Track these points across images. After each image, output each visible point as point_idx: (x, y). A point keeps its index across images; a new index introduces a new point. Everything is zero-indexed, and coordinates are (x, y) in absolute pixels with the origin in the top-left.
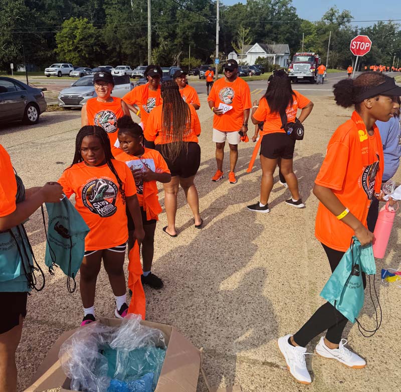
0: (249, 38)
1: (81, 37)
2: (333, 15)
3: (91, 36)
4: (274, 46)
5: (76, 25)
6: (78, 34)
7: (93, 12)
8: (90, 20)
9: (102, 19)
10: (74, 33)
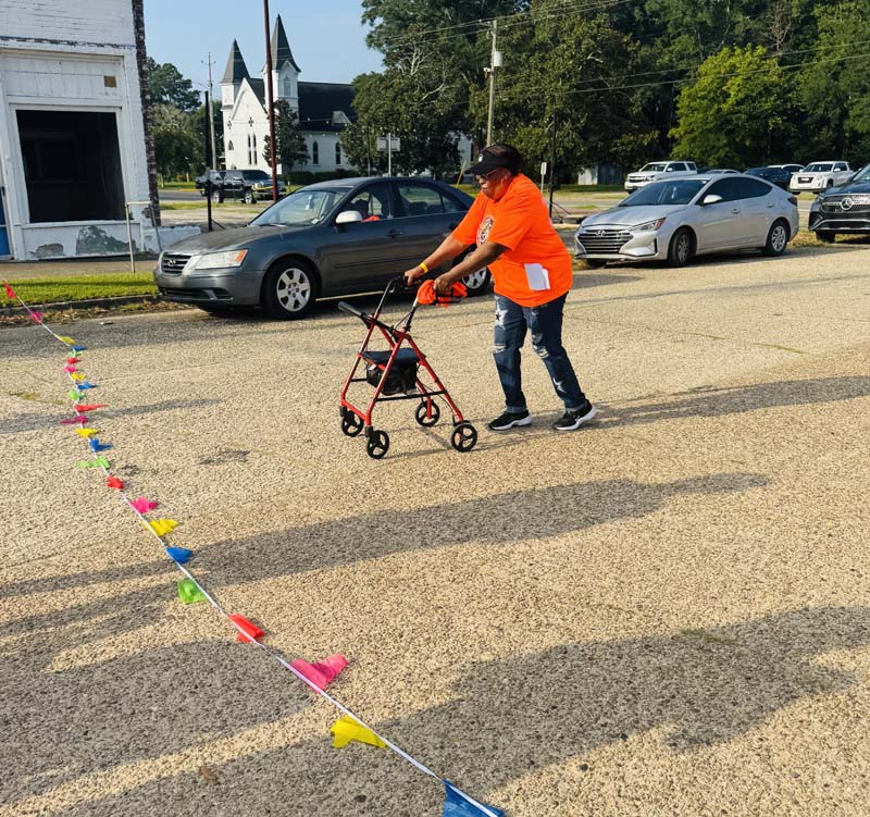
5: (734, 66)
6: (736, 88)
7: (783, 29)
8: (775, 49)
9: (808, 44)
10: (724, 88)
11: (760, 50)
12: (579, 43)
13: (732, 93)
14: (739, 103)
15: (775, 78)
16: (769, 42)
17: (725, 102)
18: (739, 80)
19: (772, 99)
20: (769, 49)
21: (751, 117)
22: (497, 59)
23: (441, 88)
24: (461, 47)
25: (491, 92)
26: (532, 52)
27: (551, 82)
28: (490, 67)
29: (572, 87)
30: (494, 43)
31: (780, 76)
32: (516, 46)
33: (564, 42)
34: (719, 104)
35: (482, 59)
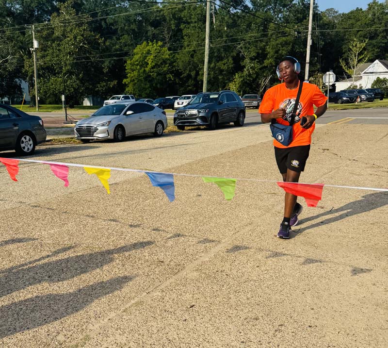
0: (366, 53)
1: (153, 64)
3: (164, 62)
5: (149, 50)
6: (150, 60)
7: (169, 34)
8: (166, 43)
9: (180, 41)
10: (146, 60)
11: (160, 43)
12: (75, 38)
13: (150, 63)
14: (153, 68)
15: (167, 56)
16: (163, 40)
17: (147, 67)
18: (152, 57)
19: (167, 66)
20: (164, 43)
21: (159, 74)
22: (36, 44)
23: (9, 57)
24: (17, 37)
25: (35, 60)
26: (53, 41)
27: (64, 56)
28: (33, 48)
29: (74, 59)
30: (34, 36)
31: (169, 55)
32: (45, 38)
33: (68, 37)
34: (144, 68)
35: (28, 44)
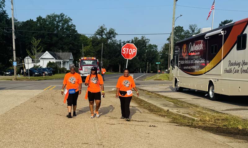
0: (41, 46)
2: (102, 31)
4: (60, 54)
